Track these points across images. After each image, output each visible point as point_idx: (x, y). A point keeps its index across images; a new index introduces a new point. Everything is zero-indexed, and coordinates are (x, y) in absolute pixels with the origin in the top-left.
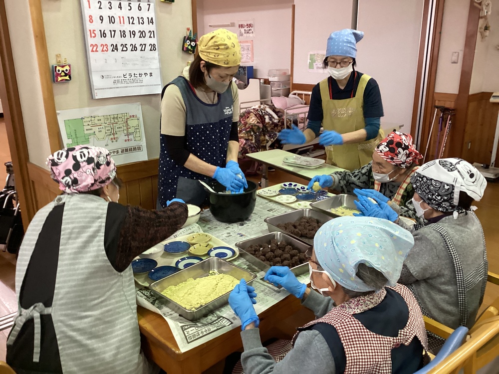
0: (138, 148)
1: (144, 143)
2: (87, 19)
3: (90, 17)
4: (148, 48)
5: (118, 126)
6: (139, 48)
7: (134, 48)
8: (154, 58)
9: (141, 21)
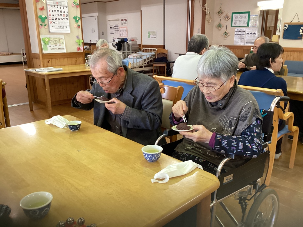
0: (63, 49)
1: (65, 47)
2: (49, 11)
3: (49, 10)
4: (66, 19)
5: (57, 41)
6: (63, 19)
7: (62, 19)
8: (68, 23)
9: (64, 12)
